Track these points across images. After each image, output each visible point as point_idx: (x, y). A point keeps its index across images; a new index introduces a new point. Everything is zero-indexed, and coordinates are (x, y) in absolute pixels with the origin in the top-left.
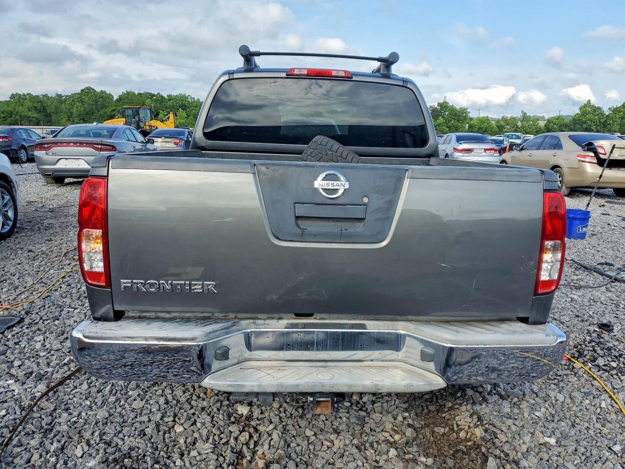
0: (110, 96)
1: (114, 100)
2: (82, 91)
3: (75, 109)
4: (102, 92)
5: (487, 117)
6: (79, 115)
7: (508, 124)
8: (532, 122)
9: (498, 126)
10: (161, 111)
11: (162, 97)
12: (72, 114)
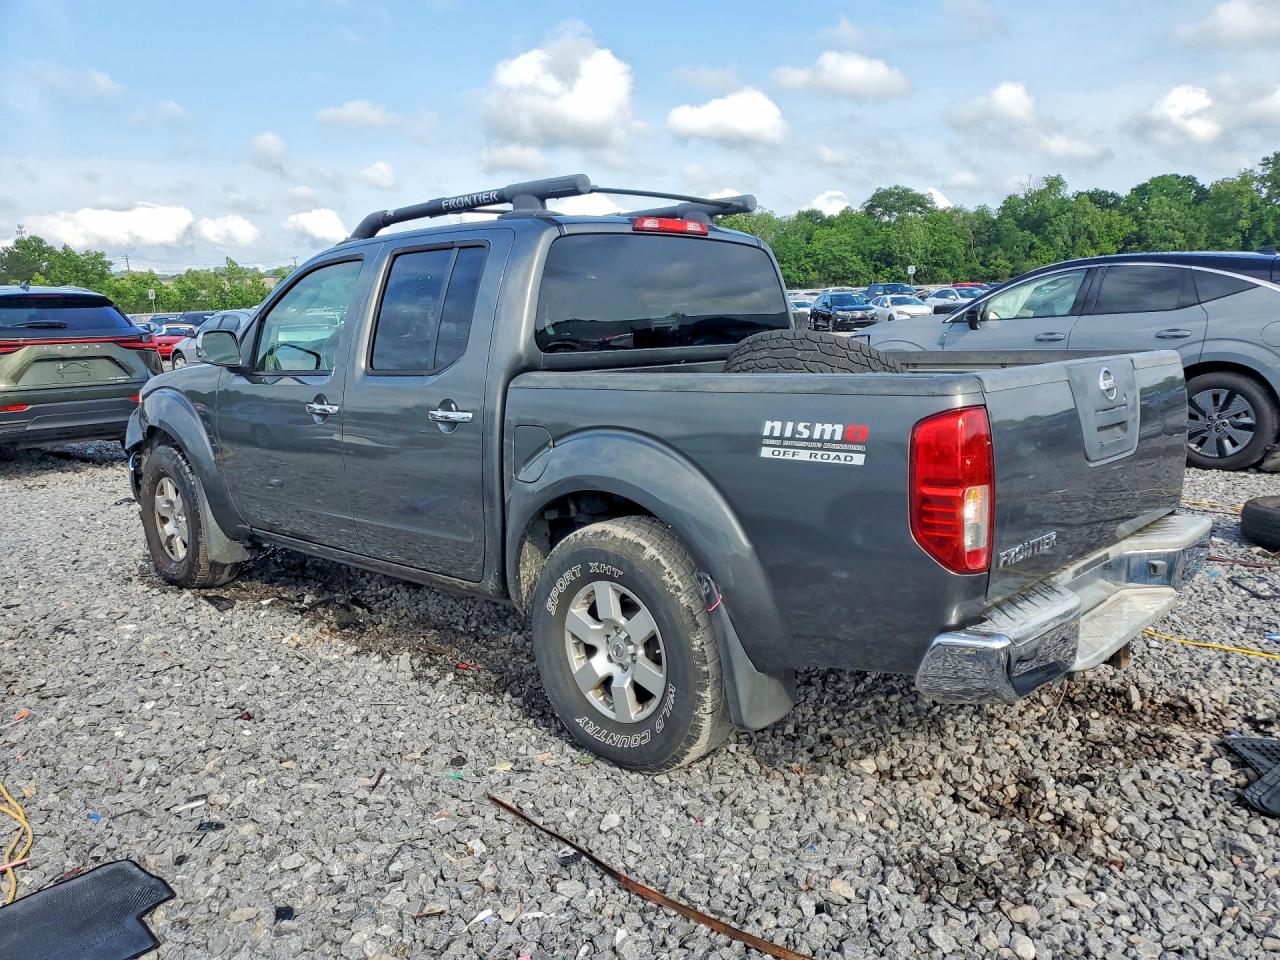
5: (151, 273)
7: (203, 287)
8: (249, 282)
9: (182, 291)
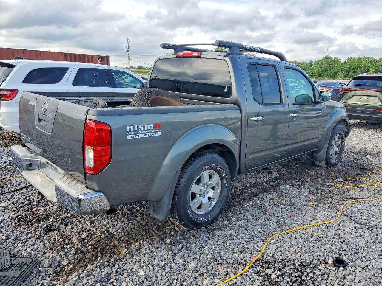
0: (339, 61)
1: (341, 63)
2: (324, 58)
3: (317, 69)
4: (335, 58)
6: (318, 72)
10: (370, 69)
11: (375, 59)
12: (315, 71)
